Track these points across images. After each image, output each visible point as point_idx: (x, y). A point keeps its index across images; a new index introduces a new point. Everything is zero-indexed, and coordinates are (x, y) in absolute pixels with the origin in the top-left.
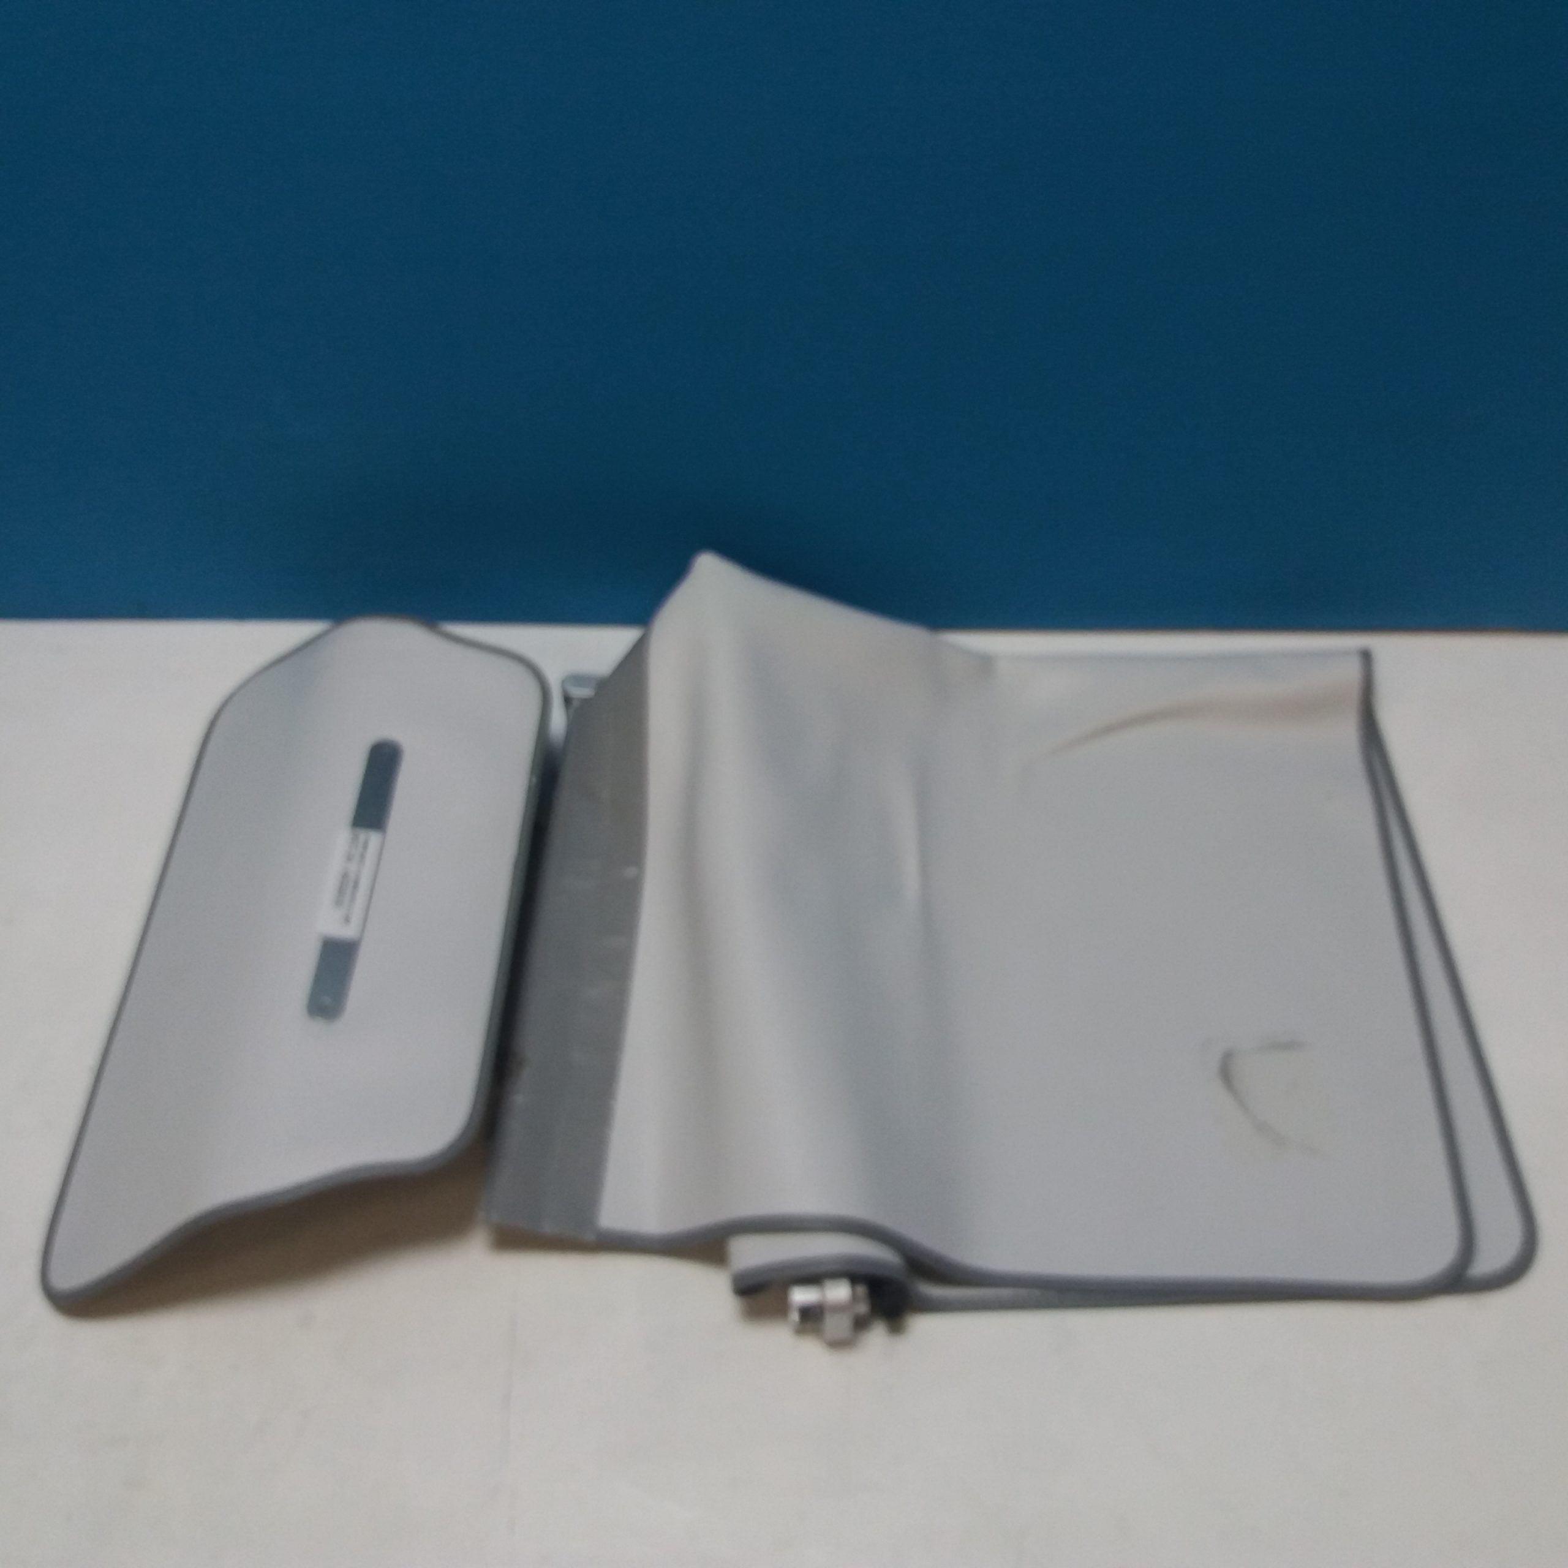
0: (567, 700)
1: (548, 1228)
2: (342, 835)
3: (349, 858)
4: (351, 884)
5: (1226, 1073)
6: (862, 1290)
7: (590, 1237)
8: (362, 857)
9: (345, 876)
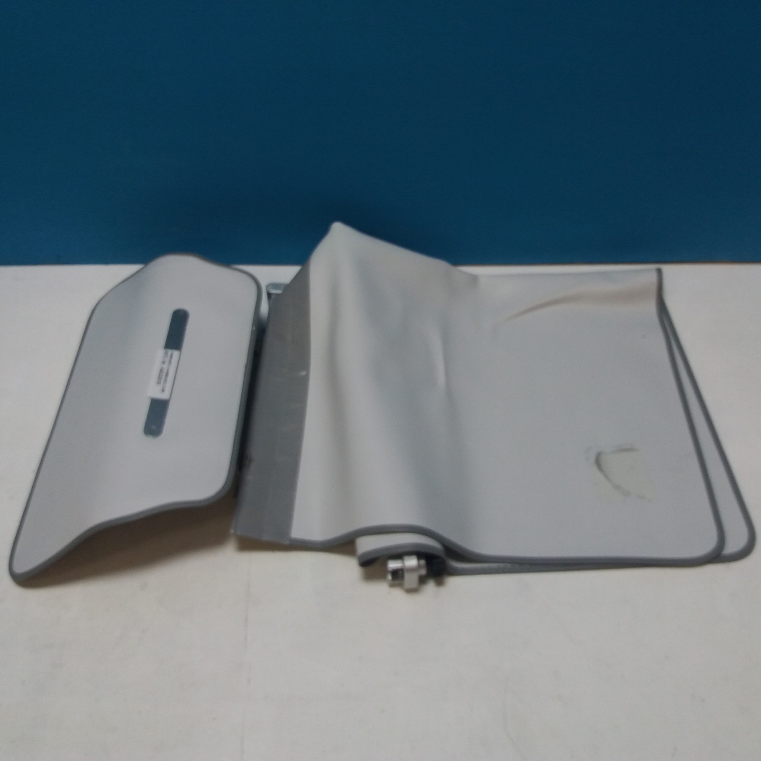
0: (269, 295)
1: (266, 538)
2: (160, 352)
3: (164, 362)
4: (164, 374)
5: (598, 463)
6: (423, 562)
7: (287, 542)
8: (170, 362)
9: (161, 370)
